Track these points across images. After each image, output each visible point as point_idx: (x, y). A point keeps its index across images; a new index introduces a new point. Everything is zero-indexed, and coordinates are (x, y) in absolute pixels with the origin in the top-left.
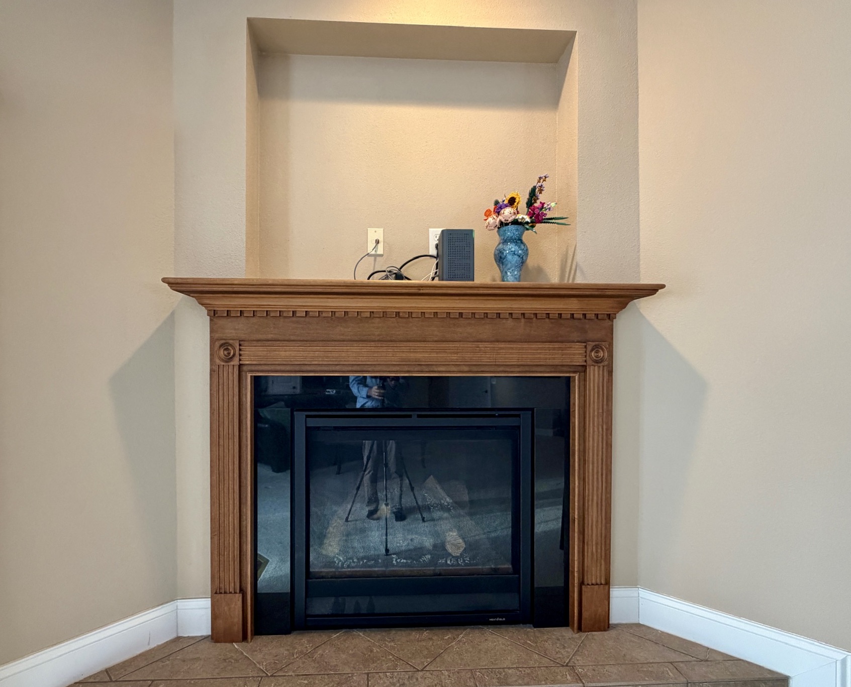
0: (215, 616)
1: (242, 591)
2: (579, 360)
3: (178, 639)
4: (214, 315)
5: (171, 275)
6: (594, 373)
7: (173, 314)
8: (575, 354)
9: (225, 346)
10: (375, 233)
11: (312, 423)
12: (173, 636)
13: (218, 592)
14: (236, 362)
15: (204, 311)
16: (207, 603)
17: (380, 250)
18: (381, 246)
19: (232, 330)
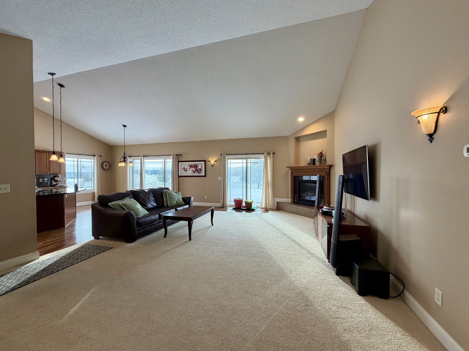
1: (293, 198)
2: (324, 174)
5: (288, 166)
6: (326, 176)
7: (288, 170)
10: (309, 158)
12: (288, 202)
15: (290, 169)
16: (290, 199)
19: (293, 171)
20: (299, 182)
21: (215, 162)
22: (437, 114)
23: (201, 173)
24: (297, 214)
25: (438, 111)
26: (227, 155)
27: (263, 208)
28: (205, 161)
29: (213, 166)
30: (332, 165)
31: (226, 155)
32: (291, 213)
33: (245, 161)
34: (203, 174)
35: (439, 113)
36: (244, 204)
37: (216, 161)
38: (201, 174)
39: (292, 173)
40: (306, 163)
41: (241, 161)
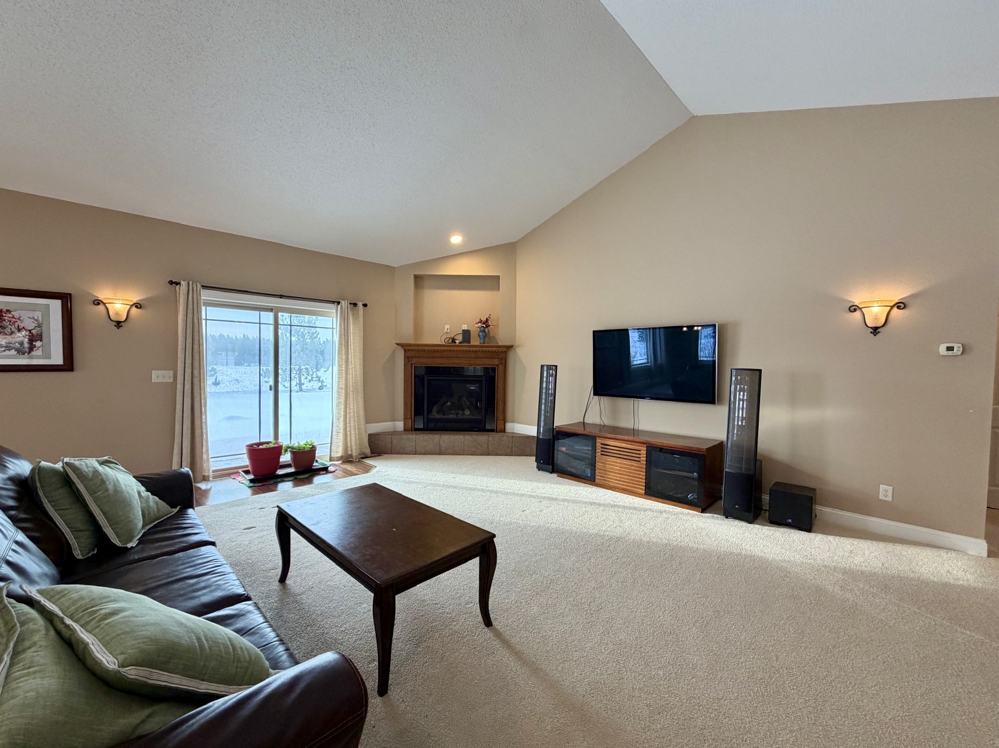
0: (405, 424)
1: (411, 419)
2: (497, 363)
3: (395, 431)
4: (405, 350)
5: (398, 342)
6: (501, 367)
7: (394, 351)
8: (496, 362)
9: (408, 358)
10: (447, 326)
11: (429, 378)
12: (394, 430)
13: (405, 419)
14: (410, 362)
15: (403, 349)
16: (403, 422)
17: (448, 331)
18: (448, 330)
19: (410, 354)
20: (428, 380)
21: (134, 309)
22: (890, 308)
23: (37, 352)
24: (440, 453)
25: (892, 305)
26: (202, 286)
27: (339, 459)
28: (65, 298)
29: (118, 324)
30: (512, 346)
31: (199, 286)
32: (420, 454)
33: (268, 317)
34: (57, 359)
35: (892, 307)
36: (286, 458)
37: (138, 305)
38: (38, 357)
39: (407, 359)
40: (443, 339)
41: (253, 315)
